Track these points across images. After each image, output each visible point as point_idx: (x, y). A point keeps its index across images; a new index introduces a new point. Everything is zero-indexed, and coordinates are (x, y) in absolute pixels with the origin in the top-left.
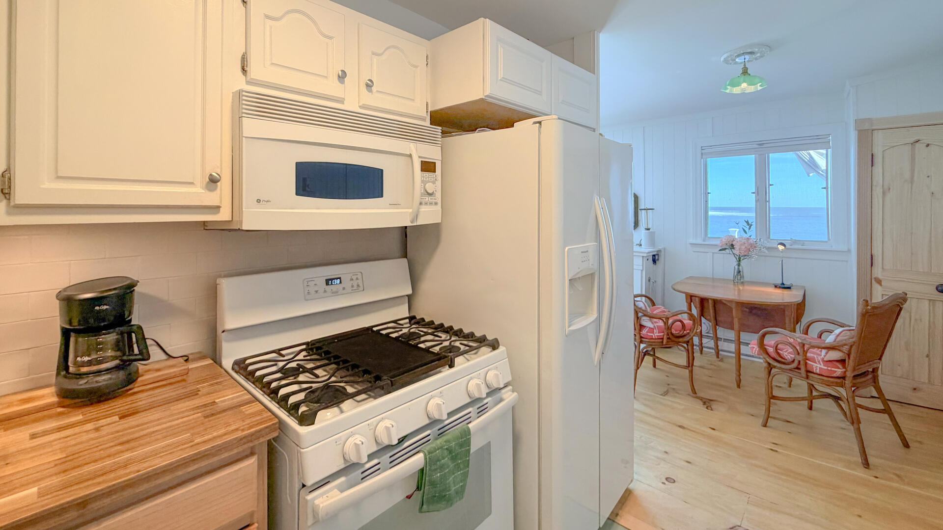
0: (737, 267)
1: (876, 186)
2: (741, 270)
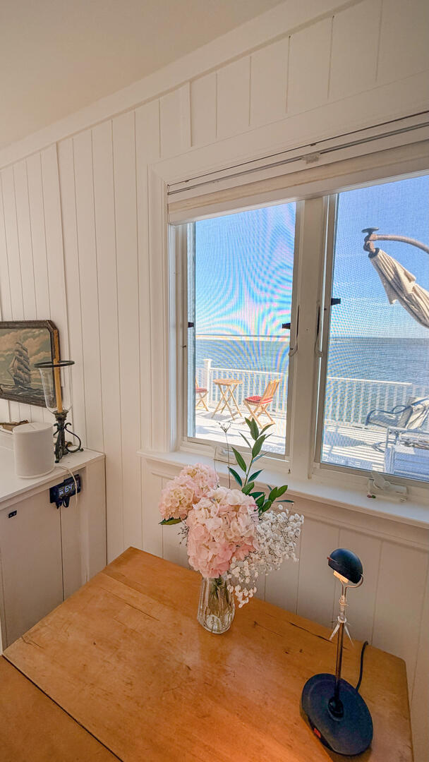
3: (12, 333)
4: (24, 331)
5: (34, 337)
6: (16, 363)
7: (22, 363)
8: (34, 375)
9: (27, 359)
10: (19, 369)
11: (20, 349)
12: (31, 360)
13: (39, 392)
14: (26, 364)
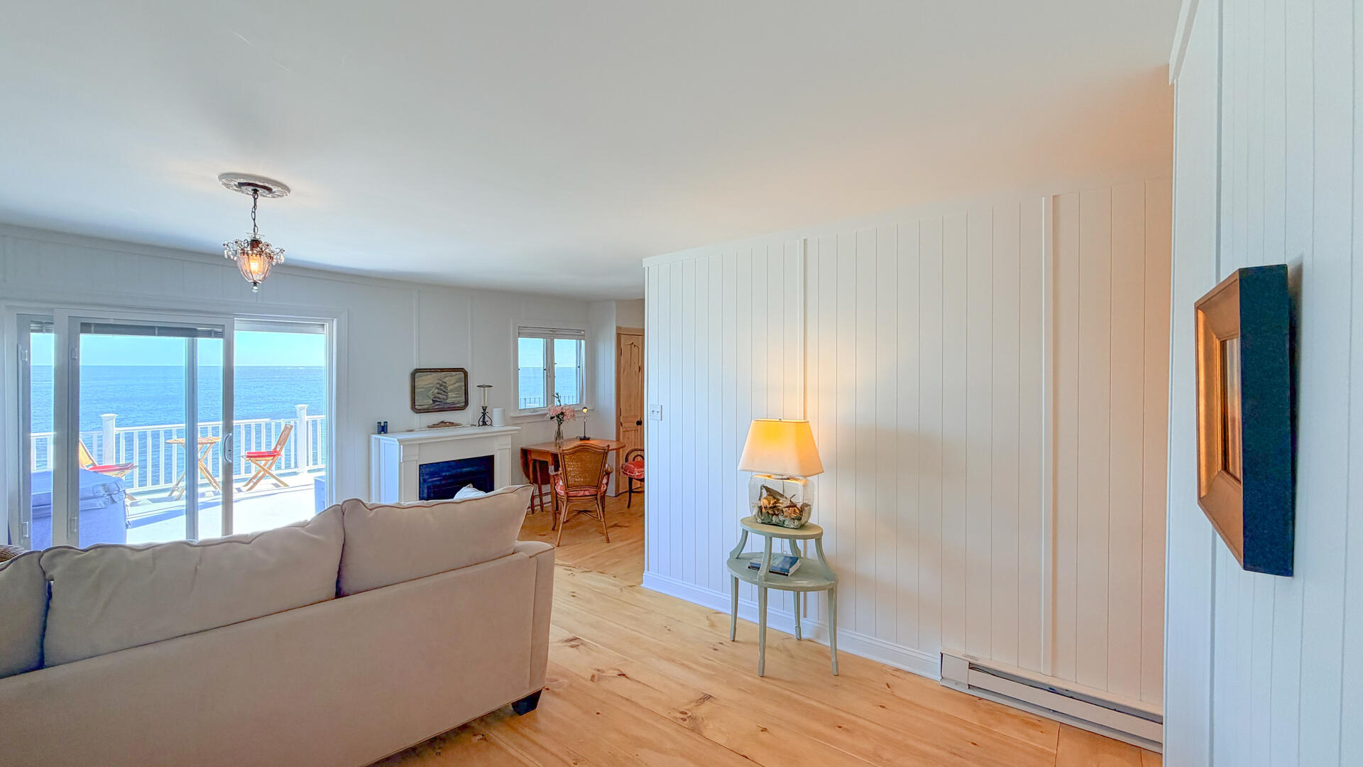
3: (433, 375)
4: (444, 373)
5: (452, 376)
7: (441, 390)
8: (450, 395)
9: (445, 387)
10: (438, 393)
11: (441, 383)
12: (449, 388)
13: (453, 403)
14: (445, 390)
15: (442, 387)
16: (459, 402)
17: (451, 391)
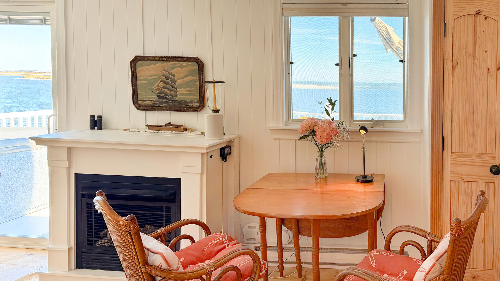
0: (319, 159)
1: (447, 59)
2: (323, 162)
3: (157, 64)
4: (172, 63)
5: (182, 67)
6: (162, 84)
7: (168, 84)
8: (180, 91)
9: (174, 81)
10: (165, 88)
11: (167, 74)
12: (178, 82)
13: (185, 102)
14: (173, 84)
15: (169, 81)
16: (192, 101)
17: (181, 86)
